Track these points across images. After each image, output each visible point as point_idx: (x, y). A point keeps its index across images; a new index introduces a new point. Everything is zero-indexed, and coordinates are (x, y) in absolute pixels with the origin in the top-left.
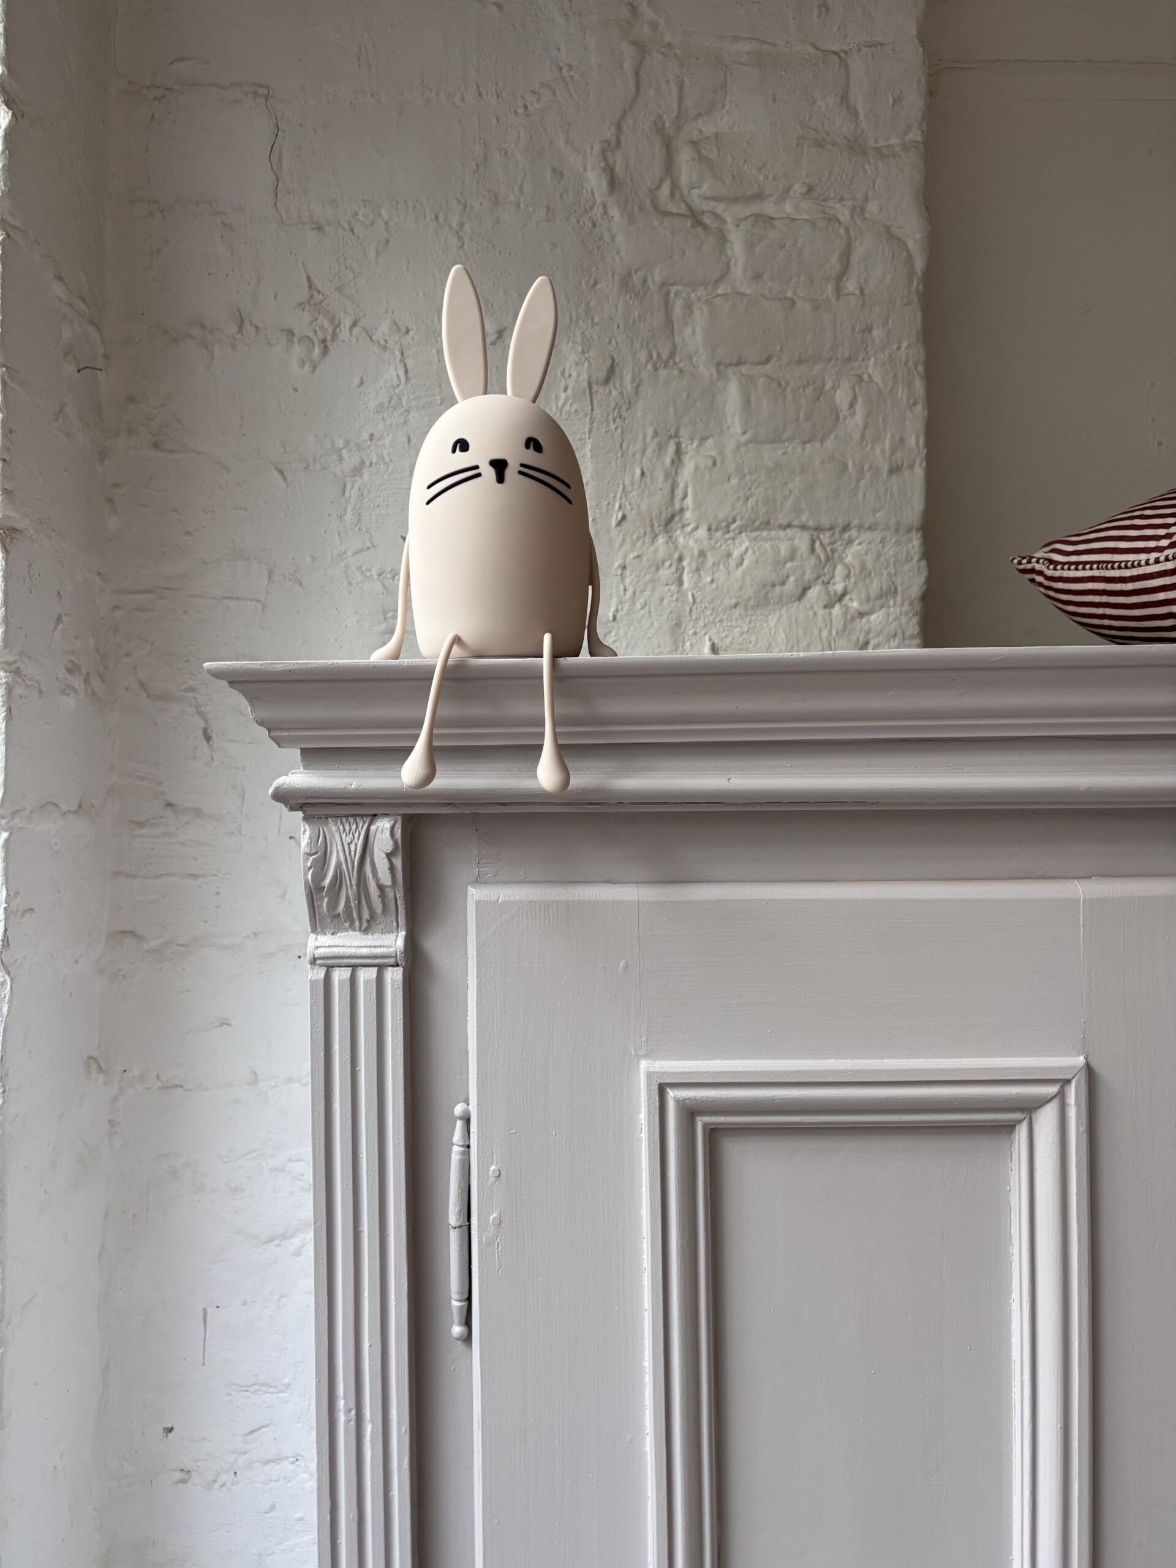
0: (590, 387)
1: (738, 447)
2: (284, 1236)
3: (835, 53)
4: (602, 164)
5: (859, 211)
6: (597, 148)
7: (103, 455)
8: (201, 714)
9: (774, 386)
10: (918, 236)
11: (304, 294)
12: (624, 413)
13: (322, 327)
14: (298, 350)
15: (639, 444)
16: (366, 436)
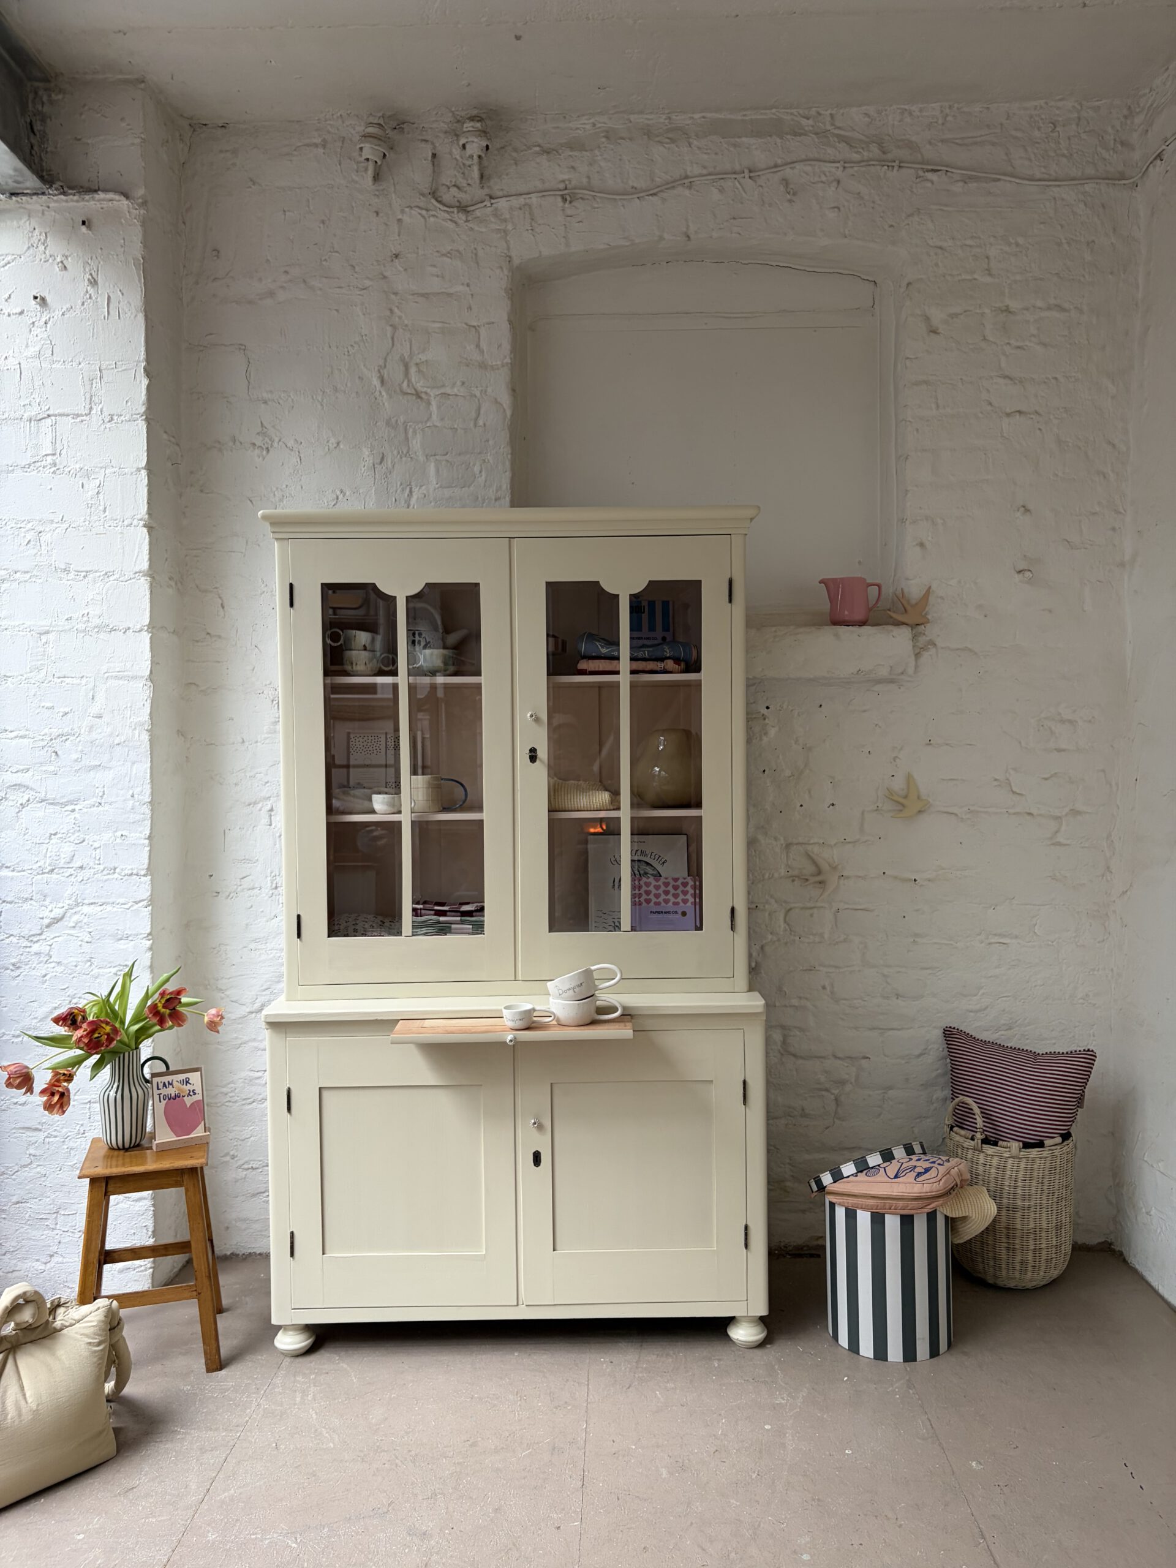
0: (374, 465)
1: (435, 490)
2: (255, 803)
3: (474, 327)
4: (378, 375)
5: (484, 392)
6: (376, 368)
7: (181, 495)
8: (220, 598)
9: (449, 464)
10: (508, 402)
11: (259, 429)
12: (389, 476)
13: (267, 442)
14: (257, 451)
15: (395, 489)
16: (284, 486)
